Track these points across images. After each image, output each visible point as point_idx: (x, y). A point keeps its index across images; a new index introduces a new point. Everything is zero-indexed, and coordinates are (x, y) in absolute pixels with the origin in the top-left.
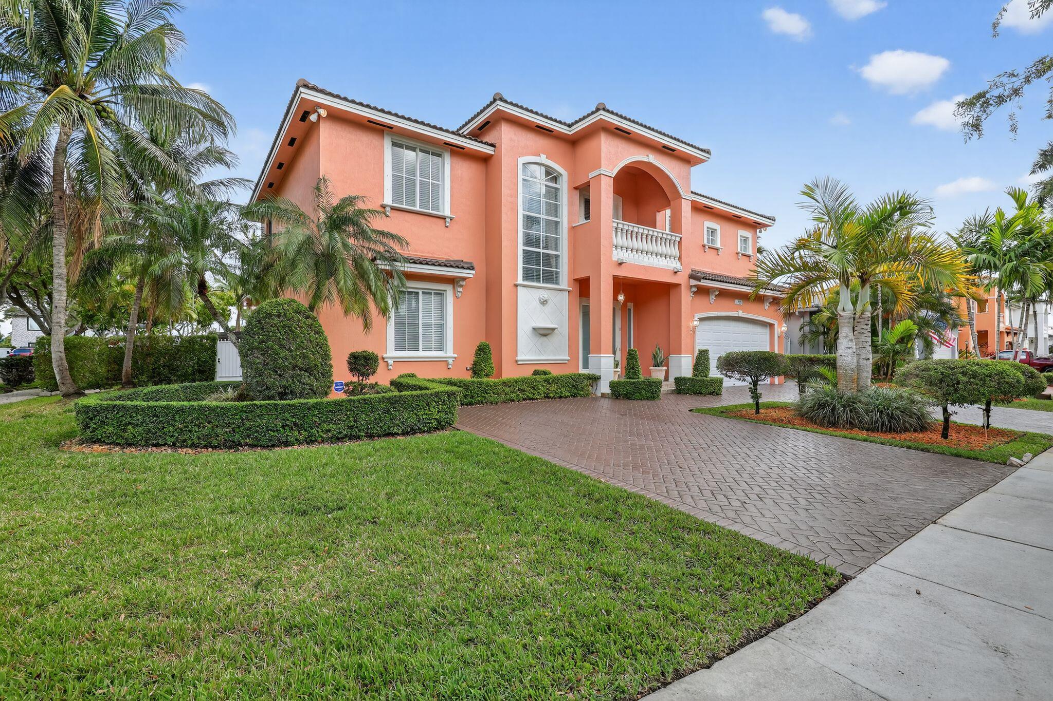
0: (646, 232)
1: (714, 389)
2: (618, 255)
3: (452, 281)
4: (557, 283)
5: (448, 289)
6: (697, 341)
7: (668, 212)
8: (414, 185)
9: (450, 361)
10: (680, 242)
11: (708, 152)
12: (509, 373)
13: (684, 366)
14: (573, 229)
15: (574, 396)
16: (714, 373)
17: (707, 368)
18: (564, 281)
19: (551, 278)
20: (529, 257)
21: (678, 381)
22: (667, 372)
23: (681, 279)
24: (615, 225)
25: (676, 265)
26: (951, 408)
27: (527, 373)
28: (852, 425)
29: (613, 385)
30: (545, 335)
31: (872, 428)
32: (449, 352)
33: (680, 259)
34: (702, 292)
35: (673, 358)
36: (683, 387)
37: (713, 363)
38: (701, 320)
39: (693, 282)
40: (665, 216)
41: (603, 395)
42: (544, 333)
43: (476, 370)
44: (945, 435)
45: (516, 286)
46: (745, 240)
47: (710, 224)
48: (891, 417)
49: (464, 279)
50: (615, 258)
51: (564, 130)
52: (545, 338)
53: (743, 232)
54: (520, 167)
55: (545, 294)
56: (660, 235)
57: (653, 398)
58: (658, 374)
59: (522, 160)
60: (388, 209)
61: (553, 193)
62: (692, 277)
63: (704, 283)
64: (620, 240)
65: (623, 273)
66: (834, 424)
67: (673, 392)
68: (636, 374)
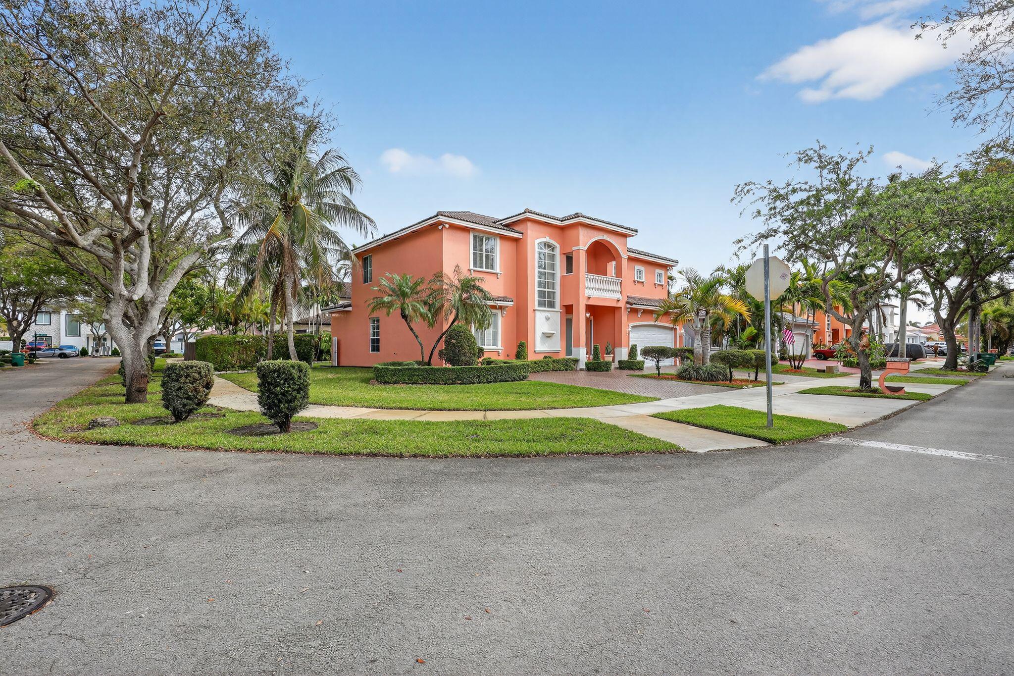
0: (602, 279)
1: (640, 366)
2: (588, 293)
3: (501, 308)
4: (554, 308)
5: (499, 312)
6: (631, 340)
7: (614, 263)
8: (482, 257)
9: (500, 351)
10: (621, 283)
11: (637, 232)
12: (531, 357)
13: (623, 354)
14: (563, 277)
15: (566, 370)
16: (639, 358)
17: (636, 355)
18: (558, 307)
19: (551, 305)
20: (542, 294)
21: (620, 362)
22: (614, 358)
23: (622, 304)
24: (587, 276)
25: (618, 296)
26: (732, 370)
27: (541, 358)
28: (697, 379)
29: (586, 364)
30: (549, 337)
31: (705, 380)
32: (500, 346)
33: (621, 292)
34: (634, 311)
35: (617, 350)
36: (623, 366)
37: (639, 352)
38: (633, 327)
39: (628, 306)
40: (611, 266)
41: (581, 370)
42: (548, 336)
43: (518, 356)
44: (730, 382)
45: (534, 310)
46: (660, 275)
47: (638, 267)
48: (712, 375)
49: (507, 307)
50: (586, 295)
51: (558, 223)
52: (548, 339)
53: (658, 271)
54: (536, 245)
55: (548, 314)
56: (610, 280)
57: (607, 371)
58: (608, 358)
59: (538, 241)
60: (472, 271)
61: (552, 257)
62: (627, 303)
63: (634, 306)
64: (588, 284)
65: (591, 303)
66: (690, 379)
67: (617, 368)
68: (598, 358)
